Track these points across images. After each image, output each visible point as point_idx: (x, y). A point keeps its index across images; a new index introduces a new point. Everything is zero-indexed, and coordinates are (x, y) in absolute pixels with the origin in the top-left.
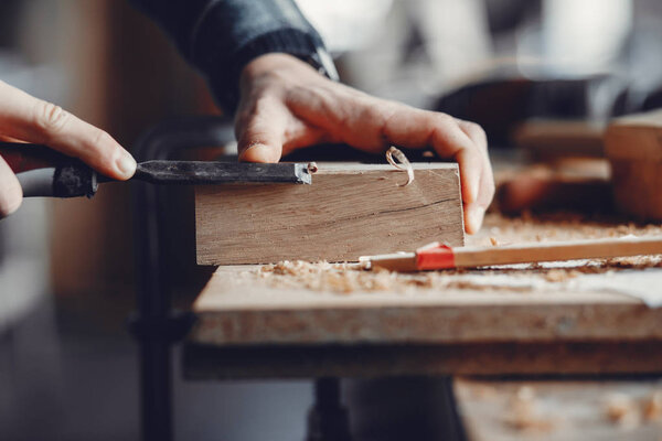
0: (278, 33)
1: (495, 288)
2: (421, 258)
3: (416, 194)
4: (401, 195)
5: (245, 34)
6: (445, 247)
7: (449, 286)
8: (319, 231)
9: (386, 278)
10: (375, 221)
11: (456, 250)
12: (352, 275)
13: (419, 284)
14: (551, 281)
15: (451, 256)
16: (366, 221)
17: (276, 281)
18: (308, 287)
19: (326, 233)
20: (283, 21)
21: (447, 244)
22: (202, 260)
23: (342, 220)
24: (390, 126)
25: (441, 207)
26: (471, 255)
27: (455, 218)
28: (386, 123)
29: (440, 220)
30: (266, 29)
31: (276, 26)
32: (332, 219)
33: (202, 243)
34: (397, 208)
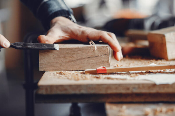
0: (59, 11)
1: (117, 79)
2: (98, 70)
3: (97, 53)
4: (93, 53)
5: (51, 11)
6: (104, 67)
7: (105, 78)
8: (72, 62)
9: (89, 76)
10: (86, 60)
11: (107, 68)
12: (80, 75)
13: (97, 78)
14: (131, 77)
15: (106, 70)
16: (84, 60)
17: (60, 76)
18: (68, 78)
19: (74, 63)
21: (105, 67)
22: (41, 70)
23: (78, 60)
24: (89, 35)
25: (104, 56)
26: (111, 70)
27: (107, 59)
28: (88, 35)
29: (103, 60)
30: (57, 10)
31: (59, 9)
32: (75, 59)
33: (41, 65)
34: (92, 56)
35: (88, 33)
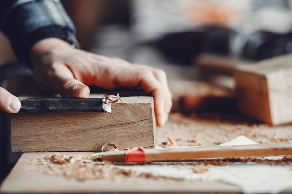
0: (49, 27)
1: (165, 178)
2: (128, 156)
3: (129, 116)
4: (121, 116)
5: (31, 26)
6: (140, 150)
7: (140, 176)
8: (78, 134)
9: (108, 169)
10: (107, 130)
11: (147, 151)
12: (91, 165)
13: (126, 174)
14: (195, 172)
15: (143, 156)
16: (102, 130)
19: (82, 136)
20: (52, 21)
21: (142, 148)
22: (14, 149)
23: (90, 129)
25: (142, 123)
26: (153, 155)
27: (150, 129)
28: (116, 77)
29: (142, 130)
30: (42, 25)
31: (48, 23)
32: (85, 128)
33: (14, 140)
34: (119, 123)
35: (117, 73)
